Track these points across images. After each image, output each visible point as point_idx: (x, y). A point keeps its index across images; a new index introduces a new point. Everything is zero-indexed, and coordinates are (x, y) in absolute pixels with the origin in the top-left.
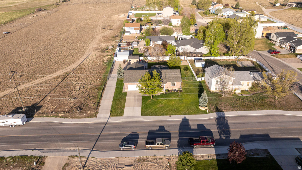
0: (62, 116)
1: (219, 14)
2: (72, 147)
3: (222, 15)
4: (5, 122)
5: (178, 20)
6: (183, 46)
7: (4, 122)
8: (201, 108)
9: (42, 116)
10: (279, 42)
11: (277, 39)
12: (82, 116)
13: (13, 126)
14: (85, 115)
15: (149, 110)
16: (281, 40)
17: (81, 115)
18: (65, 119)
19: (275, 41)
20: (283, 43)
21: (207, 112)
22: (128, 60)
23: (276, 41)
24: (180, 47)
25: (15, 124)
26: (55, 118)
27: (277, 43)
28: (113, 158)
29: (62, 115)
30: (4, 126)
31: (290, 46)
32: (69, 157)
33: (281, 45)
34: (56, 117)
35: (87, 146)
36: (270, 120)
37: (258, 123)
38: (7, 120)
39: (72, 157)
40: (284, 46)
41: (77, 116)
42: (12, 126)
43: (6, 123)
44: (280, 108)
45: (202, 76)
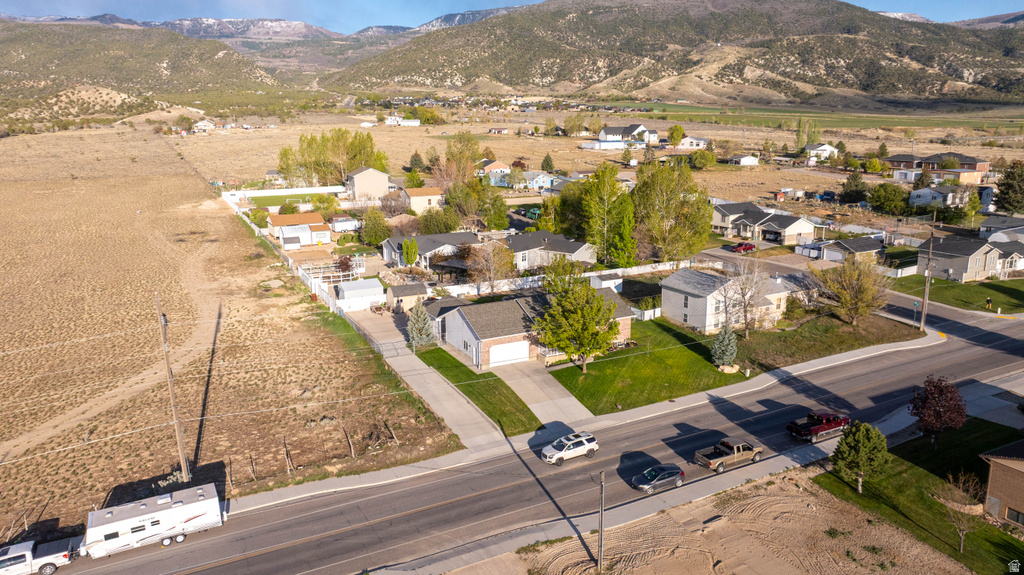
0: (340, 471)
1: (516, 186)
2: (492, 528)
3: (526, 187)
4: (148, 524)
5: (430, 200)
6: (527, 252)
7: (141, 528)
8: (728, 370)
9: (258, 488)
10: (730, 226)
11: (723, 220)
12: (415, 453)
13: (180, 539)
14: (422, 449)
15: (605, 400)
16: (735, 220)
17: (410, 451)
18: (361, 475)
19: (721, 228)
20: (745, 226)
21: (748, 375)
22: (395, 300)
23: (723, 225)
24: (519, 255)
25: (191, 527)
26: (317, 482)
27: (729, 231)
28: (652, 516)
29: (339, 466)
30: (138, 545)
31: (764, 232)
32: (518, 552)
33: (739, 233)
34: (320, 479)
35: (537, 514)
36: (886, 363)
37: (874, 372)
38: (156, 516)
39: (530, 551)
40: (749, 235)
41: (399, 456)
42: (172, 538)
43: (150, 530)
44: (880, 340)
45: (654, 307)
